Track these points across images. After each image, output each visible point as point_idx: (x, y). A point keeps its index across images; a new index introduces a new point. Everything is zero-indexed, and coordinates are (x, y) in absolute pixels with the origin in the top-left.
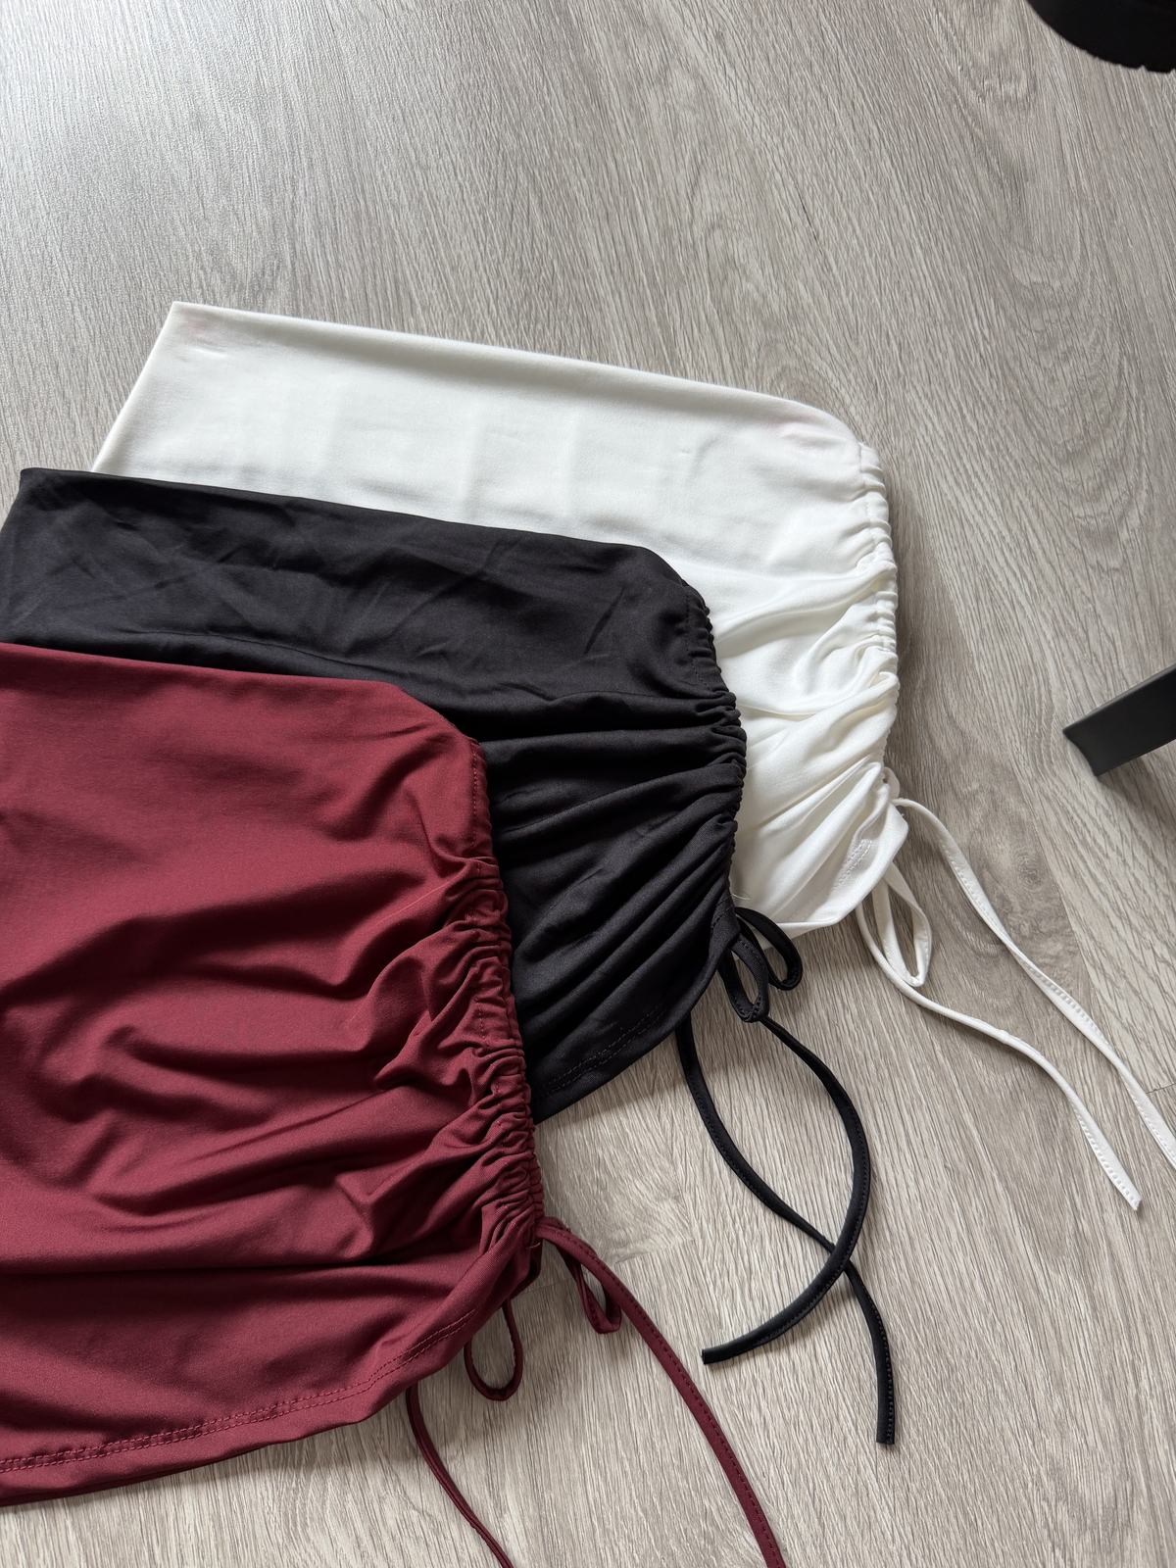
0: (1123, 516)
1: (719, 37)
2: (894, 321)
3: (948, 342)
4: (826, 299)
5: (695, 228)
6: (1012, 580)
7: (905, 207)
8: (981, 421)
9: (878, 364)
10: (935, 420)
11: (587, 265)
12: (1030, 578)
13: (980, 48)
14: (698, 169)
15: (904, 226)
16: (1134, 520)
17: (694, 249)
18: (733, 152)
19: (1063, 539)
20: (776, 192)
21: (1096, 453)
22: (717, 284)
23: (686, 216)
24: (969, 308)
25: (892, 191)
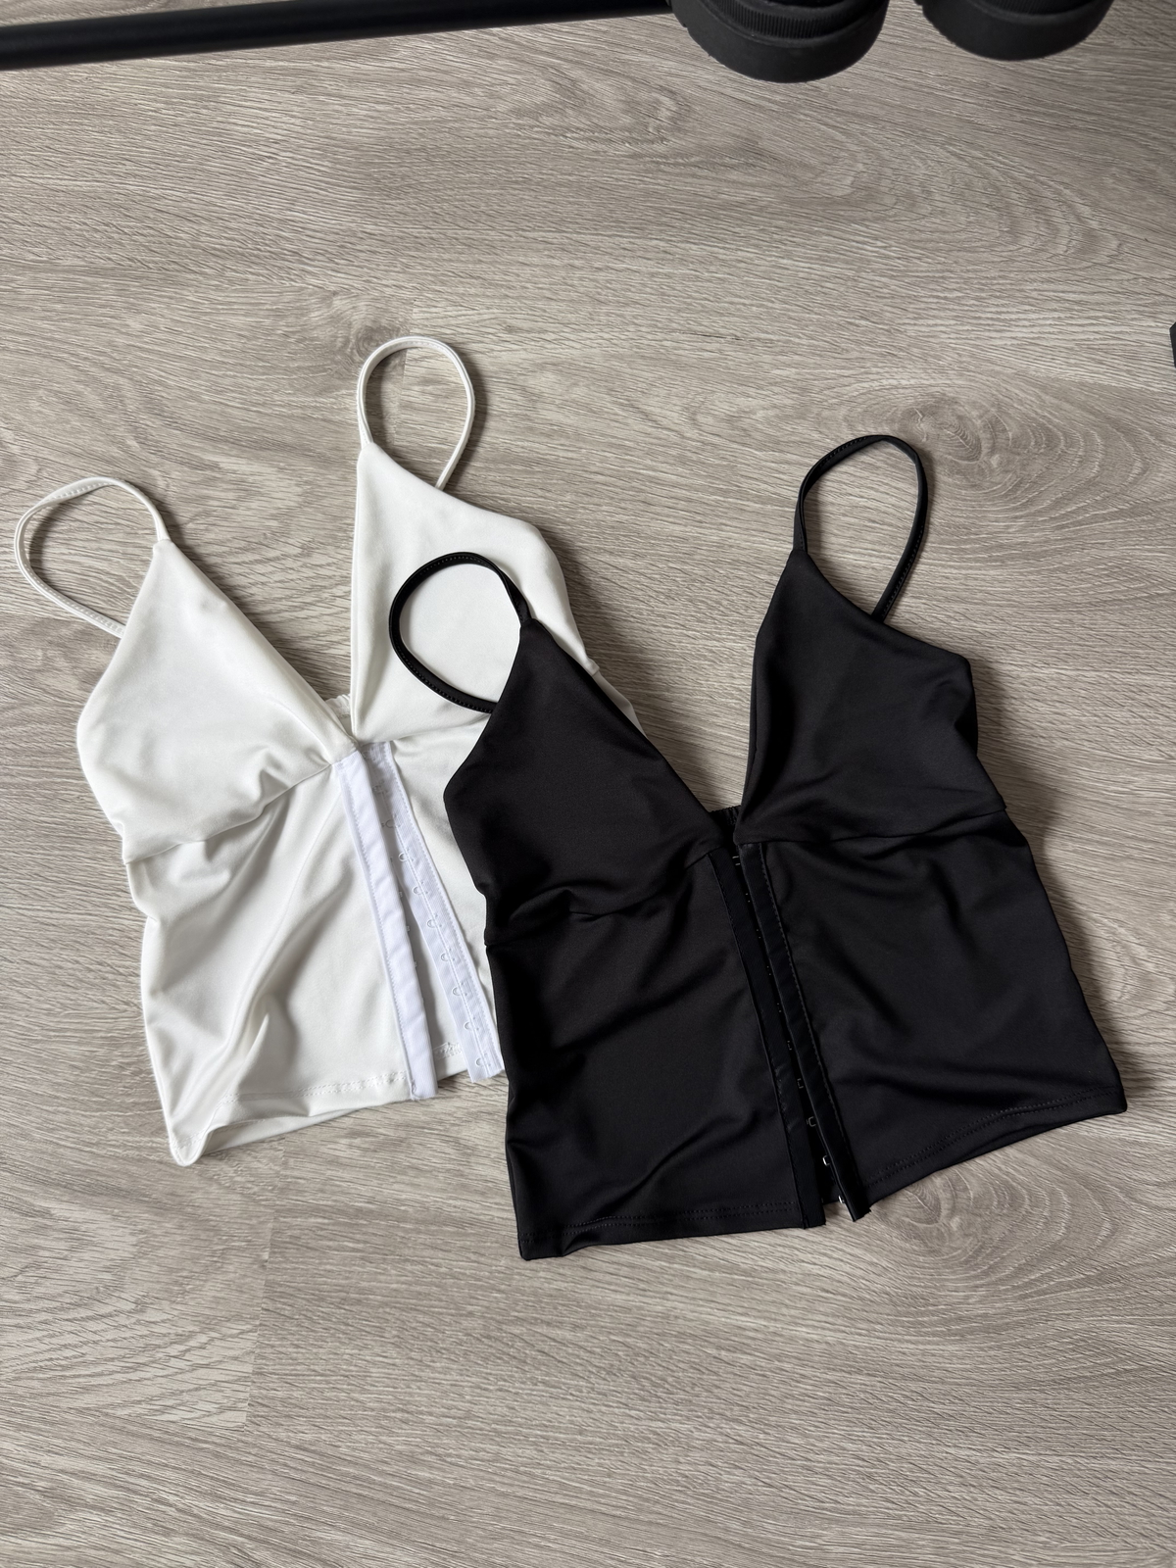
0: (1079, 217)
1: (510, 329)
2: (840, 312)
3: (877, 278)
4: (796, 357)
5: (688, 435)
6: (1096, 329)
7: (739, 253)
8: (955, 286)
9: (871, 343)
10: (939, 322)
11: (685, 540)
12: (1100, 314)
13: (615, 118)
14: (631, 406)
15: (756, 262)
16: (1086, 211)
17: (707, 444)
18: (629, 371)
19: (1079, 273)
20: (681, 352)
21: (1019, 211)
22: (748, 440)
23: (674, 438)
24: (853, 247)
25: (721, 257)
